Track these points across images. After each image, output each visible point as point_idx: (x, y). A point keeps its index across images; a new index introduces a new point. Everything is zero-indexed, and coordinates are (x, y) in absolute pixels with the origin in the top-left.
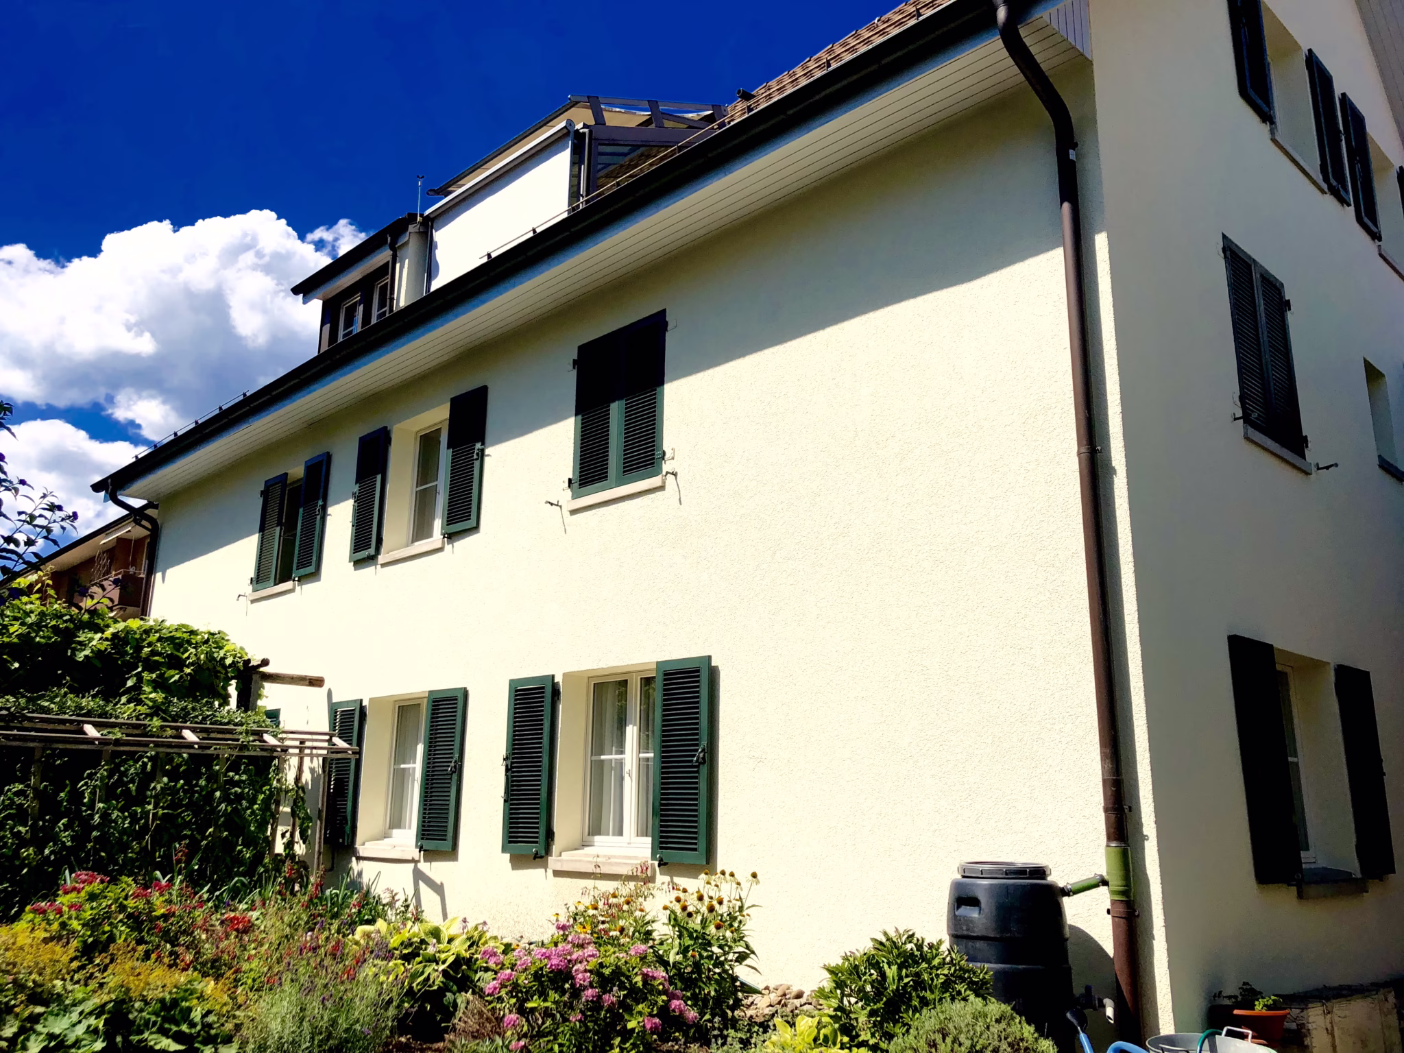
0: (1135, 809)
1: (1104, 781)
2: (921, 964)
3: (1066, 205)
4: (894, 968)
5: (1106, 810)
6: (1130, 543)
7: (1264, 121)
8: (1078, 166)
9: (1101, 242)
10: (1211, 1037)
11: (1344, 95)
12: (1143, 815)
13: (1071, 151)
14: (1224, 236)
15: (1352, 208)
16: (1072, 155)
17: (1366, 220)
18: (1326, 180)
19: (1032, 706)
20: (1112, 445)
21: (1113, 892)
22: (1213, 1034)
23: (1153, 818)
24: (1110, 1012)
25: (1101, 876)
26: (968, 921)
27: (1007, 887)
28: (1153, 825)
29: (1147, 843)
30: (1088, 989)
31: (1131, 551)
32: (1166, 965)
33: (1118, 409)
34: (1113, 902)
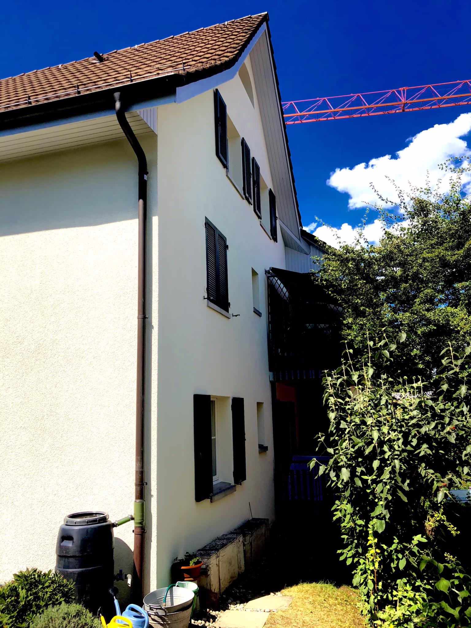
0: (148, 484)
1: (136, 472)
2: (38, 586)
3: (141, 201)
4: (24, 591)
5: (136, 485)
6: (157, 361)
7: (224, 168)
8: (148, 183)
9: (155, 221)
10: (171, 588)
11: (253, 158)
12: (152, 486)
13: (145, 175)
14: (206, 218)
15: (253, 206)
16: (146, 177)
17: (257, 211)
18: (245, 194)
19: (107, 434)
20: (153, 315)
21: (136, 523)
22: (172, 587)
23: (156, 487)
24: (129, 581)
25: (131, 515)
26: (66, 548)
27: (87, 529)
28: (156, 490)
29: (152, 499)
30: (121, 571)
31: (157, 364)
32: (156, 553)
33: (157, 299)
34: (136, 527)
